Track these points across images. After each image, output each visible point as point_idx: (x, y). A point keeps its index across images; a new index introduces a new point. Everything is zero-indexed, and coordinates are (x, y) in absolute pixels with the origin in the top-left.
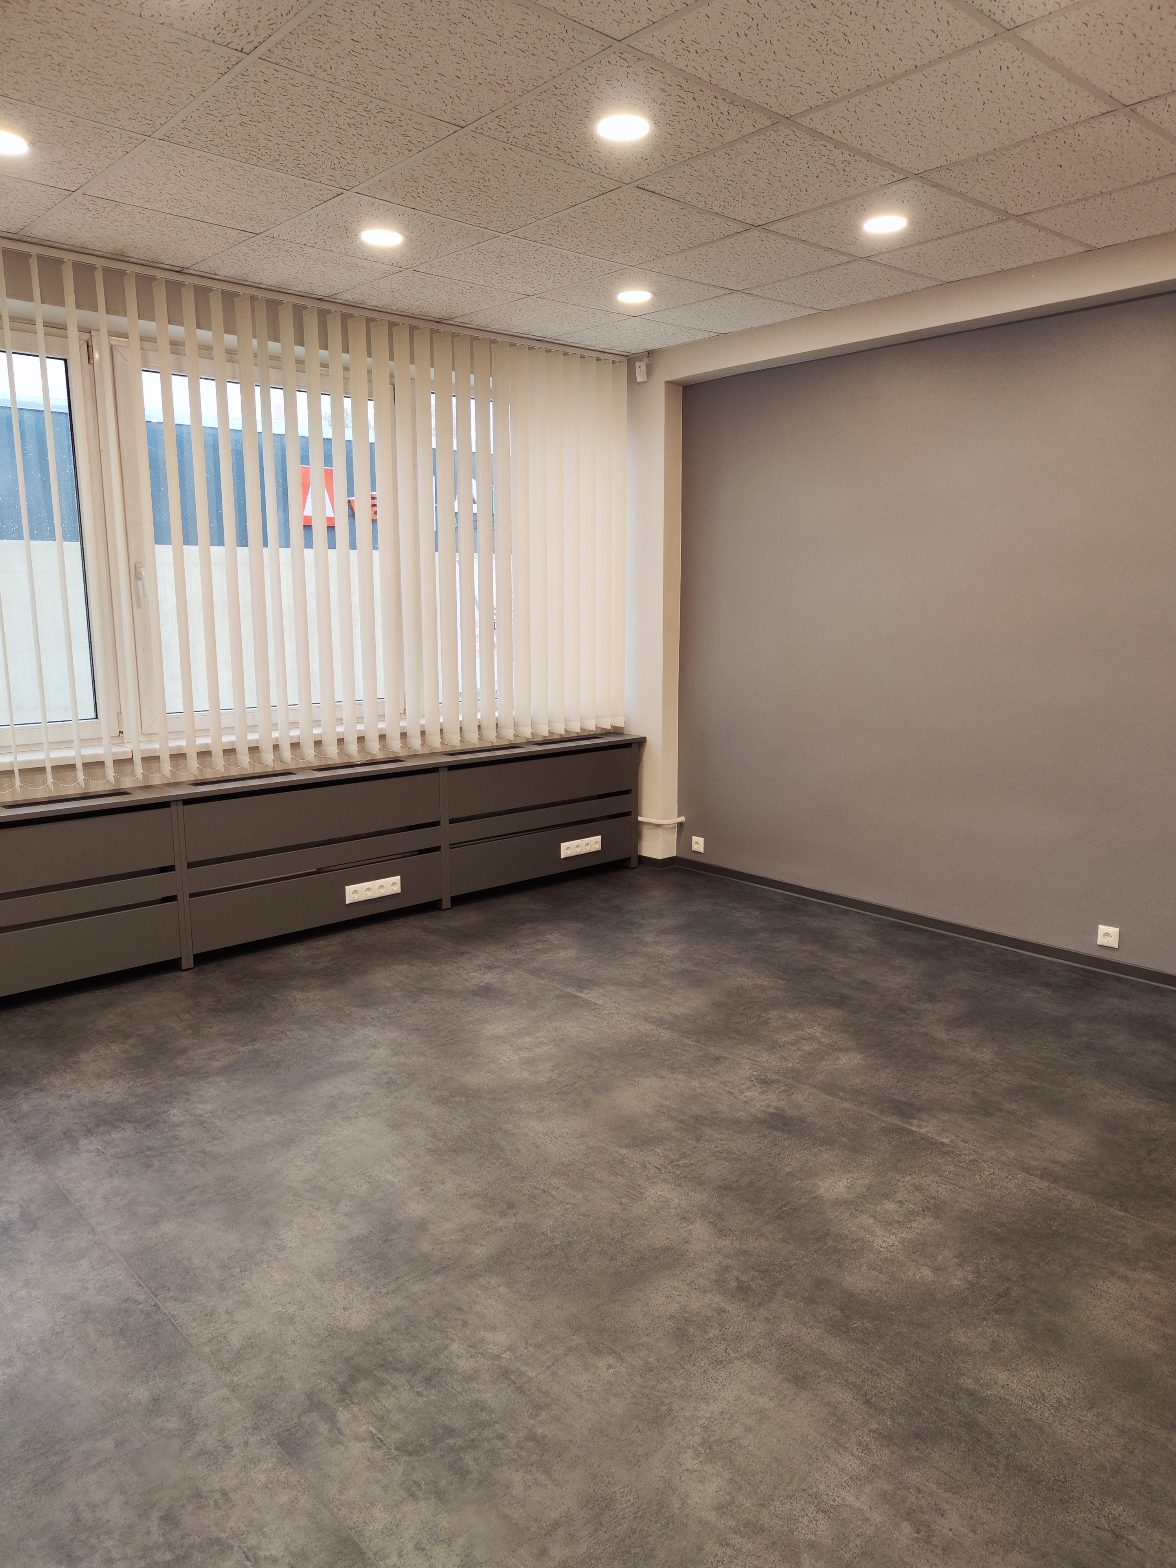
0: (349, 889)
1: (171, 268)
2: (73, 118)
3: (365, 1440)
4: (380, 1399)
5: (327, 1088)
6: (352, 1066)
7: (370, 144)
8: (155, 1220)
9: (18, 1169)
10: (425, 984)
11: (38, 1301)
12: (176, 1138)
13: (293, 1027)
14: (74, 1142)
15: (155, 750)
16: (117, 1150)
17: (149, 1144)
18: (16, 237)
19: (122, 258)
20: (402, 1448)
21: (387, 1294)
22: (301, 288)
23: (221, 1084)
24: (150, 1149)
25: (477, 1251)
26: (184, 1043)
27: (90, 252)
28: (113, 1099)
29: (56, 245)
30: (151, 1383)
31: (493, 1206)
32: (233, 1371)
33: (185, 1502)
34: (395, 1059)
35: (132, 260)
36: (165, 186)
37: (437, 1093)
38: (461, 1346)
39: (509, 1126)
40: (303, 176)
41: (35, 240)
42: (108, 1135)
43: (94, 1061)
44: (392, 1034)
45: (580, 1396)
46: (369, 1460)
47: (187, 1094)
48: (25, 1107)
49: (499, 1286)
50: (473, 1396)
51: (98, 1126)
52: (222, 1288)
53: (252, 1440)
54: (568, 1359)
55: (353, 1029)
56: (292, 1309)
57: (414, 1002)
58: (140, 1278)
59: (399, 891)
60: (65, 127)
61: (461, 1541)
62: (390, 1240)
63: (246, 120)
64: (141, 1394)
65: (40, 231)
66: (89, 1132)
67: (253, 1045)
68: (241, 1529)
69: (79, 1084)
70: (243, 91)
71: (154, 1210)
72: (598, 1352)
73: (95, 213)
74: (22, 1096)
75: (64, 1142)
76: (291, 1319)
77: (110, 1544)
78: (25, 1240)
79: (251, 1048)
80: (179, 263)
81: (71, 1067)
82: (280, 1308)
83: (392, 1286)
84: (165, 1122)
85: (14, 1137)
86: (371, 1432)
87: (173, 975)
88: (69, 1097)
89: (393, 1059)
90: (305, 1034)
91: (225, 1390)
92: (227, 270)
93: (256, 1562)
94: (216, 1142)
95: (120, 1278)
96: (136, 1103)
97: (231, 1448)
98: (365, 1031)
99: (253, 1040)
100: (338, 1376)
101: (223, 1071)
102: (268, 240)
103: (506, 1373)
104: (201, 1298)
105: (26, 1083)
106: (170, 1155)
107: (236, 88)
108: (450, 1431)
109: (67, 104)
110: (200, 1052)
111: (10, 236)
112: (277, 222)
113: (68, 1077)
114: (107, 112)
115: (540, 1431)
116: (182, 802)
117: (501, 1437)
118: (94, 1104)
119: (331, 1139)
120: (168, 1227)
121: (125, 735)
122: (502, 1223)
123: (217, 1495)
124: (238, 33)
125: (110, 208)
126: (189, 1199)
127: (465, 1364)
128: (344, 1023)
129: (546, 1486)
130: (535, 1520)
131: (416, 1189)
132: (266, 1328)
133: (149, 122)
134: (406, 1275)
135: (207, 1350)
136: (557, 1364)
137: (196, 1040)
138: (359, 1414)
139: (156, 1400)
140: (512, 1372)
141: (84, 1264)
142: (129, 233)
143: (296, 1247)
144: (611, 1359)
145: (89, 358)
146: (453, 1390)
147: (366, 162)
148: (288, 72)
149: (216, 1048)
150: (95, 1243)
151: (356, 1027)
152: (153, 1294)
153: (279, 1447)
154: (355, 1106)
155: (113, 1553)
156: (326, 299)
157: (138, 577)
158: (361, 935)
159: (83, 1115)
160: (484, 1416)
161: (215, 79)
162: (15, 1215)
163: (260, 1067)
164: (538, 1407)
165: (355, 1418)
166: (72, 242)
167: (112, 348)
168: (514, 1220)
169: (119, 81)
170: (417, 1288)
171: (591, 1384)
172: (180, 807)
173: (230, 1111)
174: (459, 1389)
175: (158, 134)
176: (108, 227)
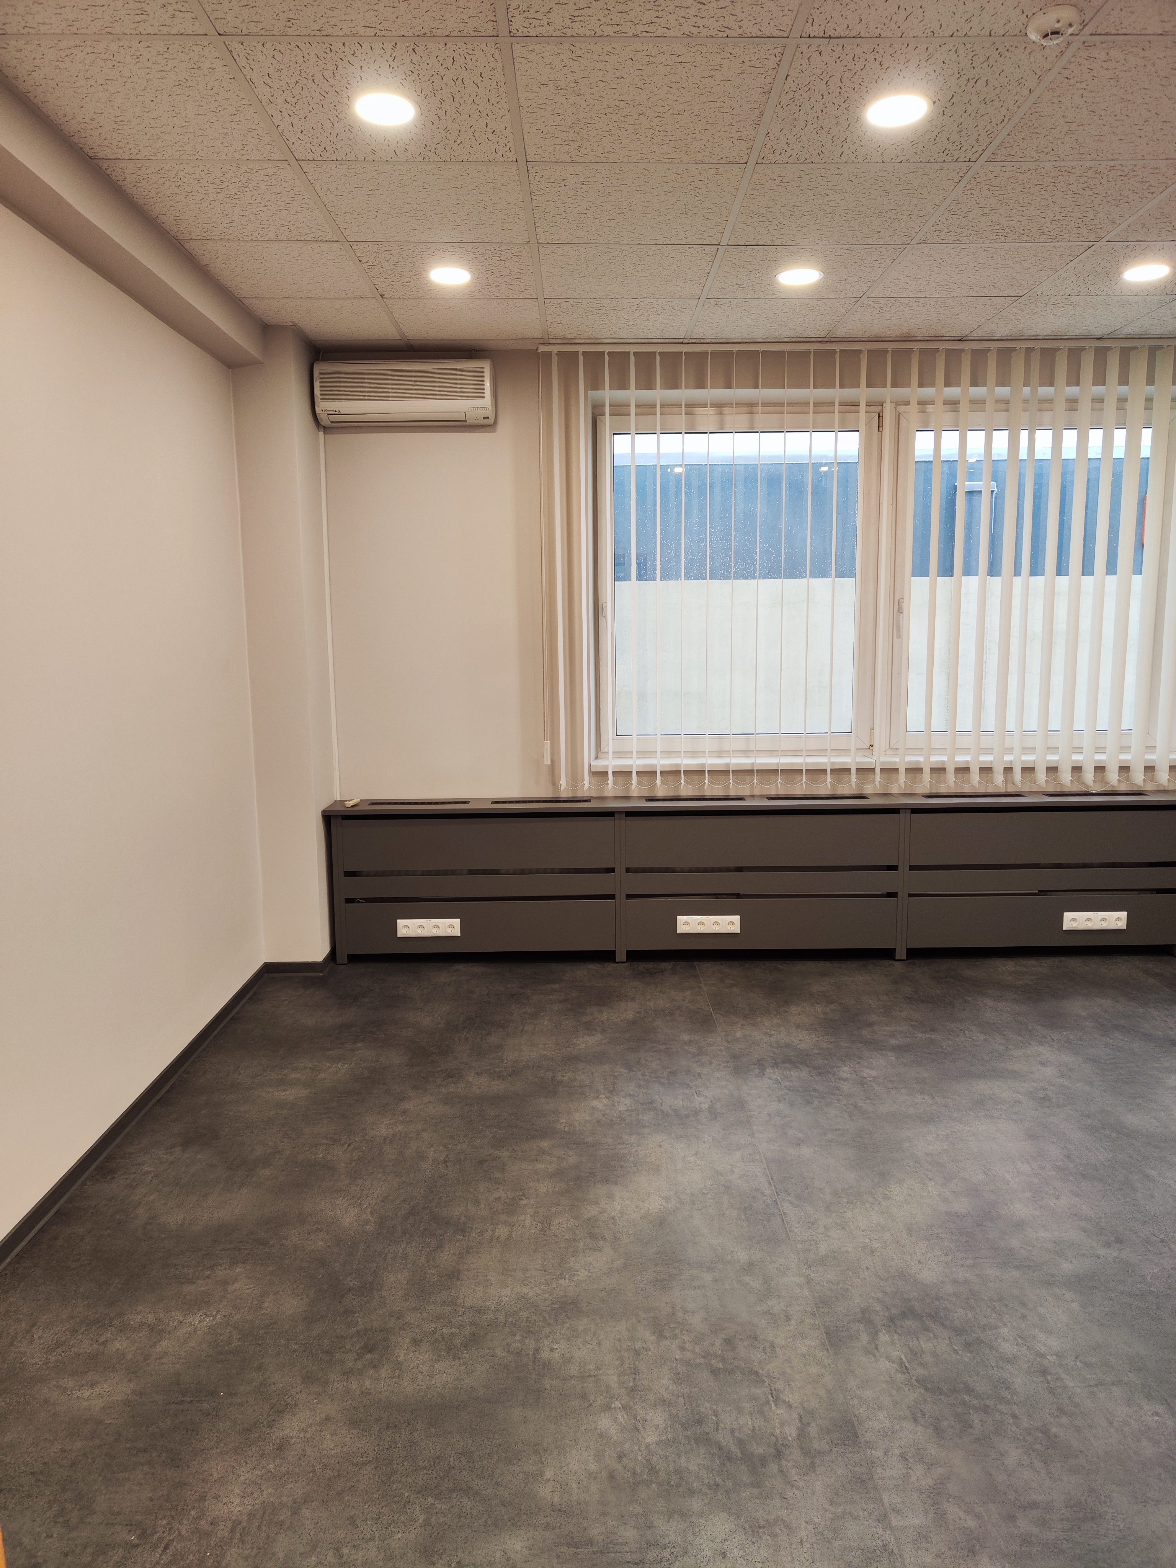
0: (1068, 916)
1: (953, 338)
2: (848, 247)
3: (893, 1362)
4: (919, 1339)
5: (982, 1087)
6: (1014, 1075)
7: (1108, 199)
8: (798, 1144)
9: (719, 1075)
10: (1122, 1022)
11: (699, 1167)
12: (838, 1088)
13: (973, 1028)
14: (763, 1070)
15: (895, 763)
16: (791, 1084)
17: (816, 1087)
18: (826, 339)
19: (910, 339)
20: (922, 1382)
21: (962, 1265)
22: (1077, 332)
23: (891, 1058)
24: (815, 1090)
25: (1065, 1266)
26: (874, 1018)
27: (883, 339)
28: (802, 1046)
29: (857, 339)
30: (752, 1251)
31: (1101, 1235)
32: (813, 1269)
33: (744, 1338)
34: (1061, 1080)
35: (919, 338)
36: (931, 277)
37: (1089, 1121)
38: (1011, 1333)
39: (1153, 1173)
40: (1050, 240)
41: (839, 339)
42: (788, 1072)
43: (799, 1014)
44: (1067, 1058)
45: (1111, 1423)
46: (891, 1377)
47: (861, 1058)
48: (739, 1034)
49: (1072, 1301)
50: (1004, 1375)
51: (784, 1062)
52: (828, 1209)
53: (808, 1321)
54: (1113, 1388)
55: (1030, 1044)
56: (876, 1245)
57: (1102, 1036)
58: (772, 1179)
59: (1125, 927)
60: (844, 254)
61: (940, 1470)
62: (984, 1226)
63: (986, 211)
64: (743, 1256)
65: (842, 331)
66: (776, 1065)
67: (931, 1034)
68: (775, 1374)
69: (782, 1028)
70: (978, 190)
71: (800, 1135)
72: (1149, 1397)
73: (880, 310)
74: (739, 1025)
75: (756, 1066)
76: (873, 1252)
77: (686, 1338)
78: (706, 1125)
79: (929, 1036)
80: (957, 333)
81: (781, 1014)
82: (867, 1240)
83: (969, 1262)
84: (834, 1074)
85: (724, 1053)
86: (901, 1359)
87: (886, 962)
88: (771, 1036)
89: (1058, 1080)
90: (982, 1037)
91: (802, 1279)
92: (1002, 331)
93: (776, 1400)
94: (868, 1101)
95: (758, 1173)
96: (818, 1054)
97: (790, 1319)
98: (1041, 1049)
99: (933, 1030)
100: (892, 1308)
101: (895, 1049)
102: (1033, 299)
103: (1044, 1372)
104: (810, 1209)
105: (746, 1017)
106: (829, 1100)
107: (971, 189)
108: (969, 1390)
109: (841, 238)
110: (884, 1028)
111: (821, 339)
112: (1037, 283)
113: (776, 1021)
114: (872, 235)
115: (1054, 1430)
116: (910, 811)
117: (1015, 1417)
118: (787, 1045)
119: (967, 1128)
120: (806, 1151)
121: (875, 748)
122: (1102, 1252)
123: (767, 1345)
124: (963, 149)
125: (891, 304)
126: (829, 1136)
127: (1007, 1348)
128: (1023, 1037)
129: (1039, 1473)
130: (1016, 1492)
131: (1028, 1194)
132: (850, 1250)
133: (906, 234)
134: (986, 1258)
135: (800, 1246)
136: (1100, 1387)
137: (884, 1019)
138: (897, 1342)
139: (751, 1264)
140: (1051, 1374)
141: (738, 1155)
142: (910, 319)
143: (899, 1201)
144: (1161, 1409)
145: (879, 427)
146: (987, 1362)
147: (1110, 214)
148: (1013, 164)
149: (898, 1028)
150: (750, 1143)
151: (1033, 1043)
152: (777, 1193)
153: (824, 1334)
154: (1001, 1109)
155: (687, 1345)
156: (1105, 337)
157: (900, 611)
158: (1074, 964)
159: (776, 1052)
160: (1006, 1394)
161: (952, 188)
162: (706, 1106)
163: (929, 1054)
164: (1062, 1411)
165: (893, 1343)
166: (867, 335)
167: (899, 415)
168: (1115, 1254)
169: (877, 211)
170: (992, 1272)
171: (1128, 1419)
172: (908, 815)
173: (890, 1081)
174: (993, 1364)
175: (915, 241)
176: (893, 318)
